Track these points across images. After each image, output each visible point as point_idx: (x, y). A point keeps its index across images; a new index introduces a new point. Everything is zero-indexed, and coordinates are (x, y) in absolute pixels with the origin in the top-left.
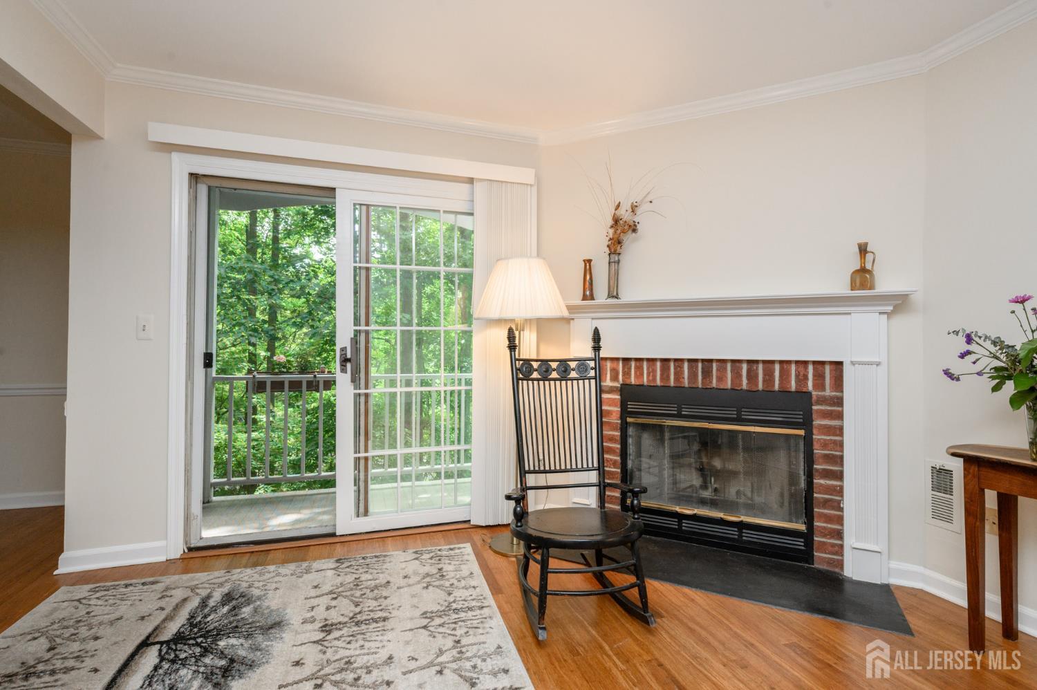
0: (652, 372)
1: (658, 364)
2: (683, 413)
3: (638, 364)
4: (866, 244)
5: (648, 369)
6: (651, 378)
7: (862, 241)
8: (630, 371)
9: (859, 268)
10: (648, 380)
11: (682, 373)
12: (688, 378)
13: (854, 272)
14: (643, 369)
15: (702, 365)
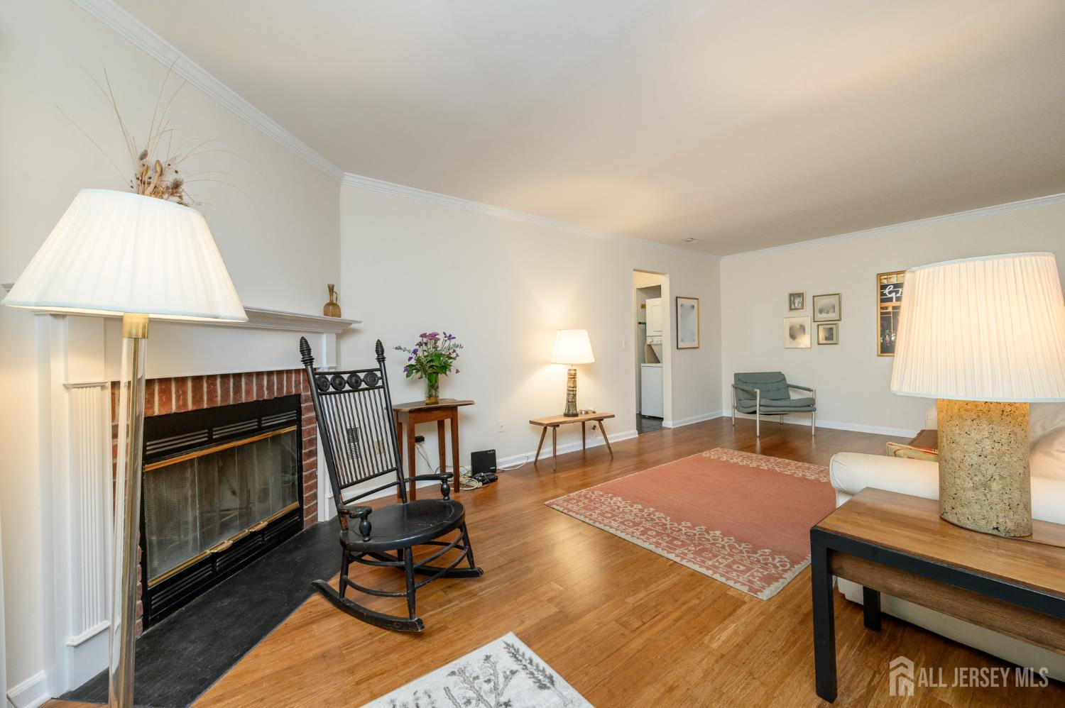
0: (182, 395)
1: (190, 384)
2: (214, 437)
3: (163, 387)
4: (333, 286)
5: (177, 392)
6: (181, 403)
7: (331, 283)
8: (153, 398)
9: (329, 301)
10: (178, 406)
11: (215, 391)
12: (221, 396)
13: (326, 306)
14: (170, 392)
15: (234, 381)
